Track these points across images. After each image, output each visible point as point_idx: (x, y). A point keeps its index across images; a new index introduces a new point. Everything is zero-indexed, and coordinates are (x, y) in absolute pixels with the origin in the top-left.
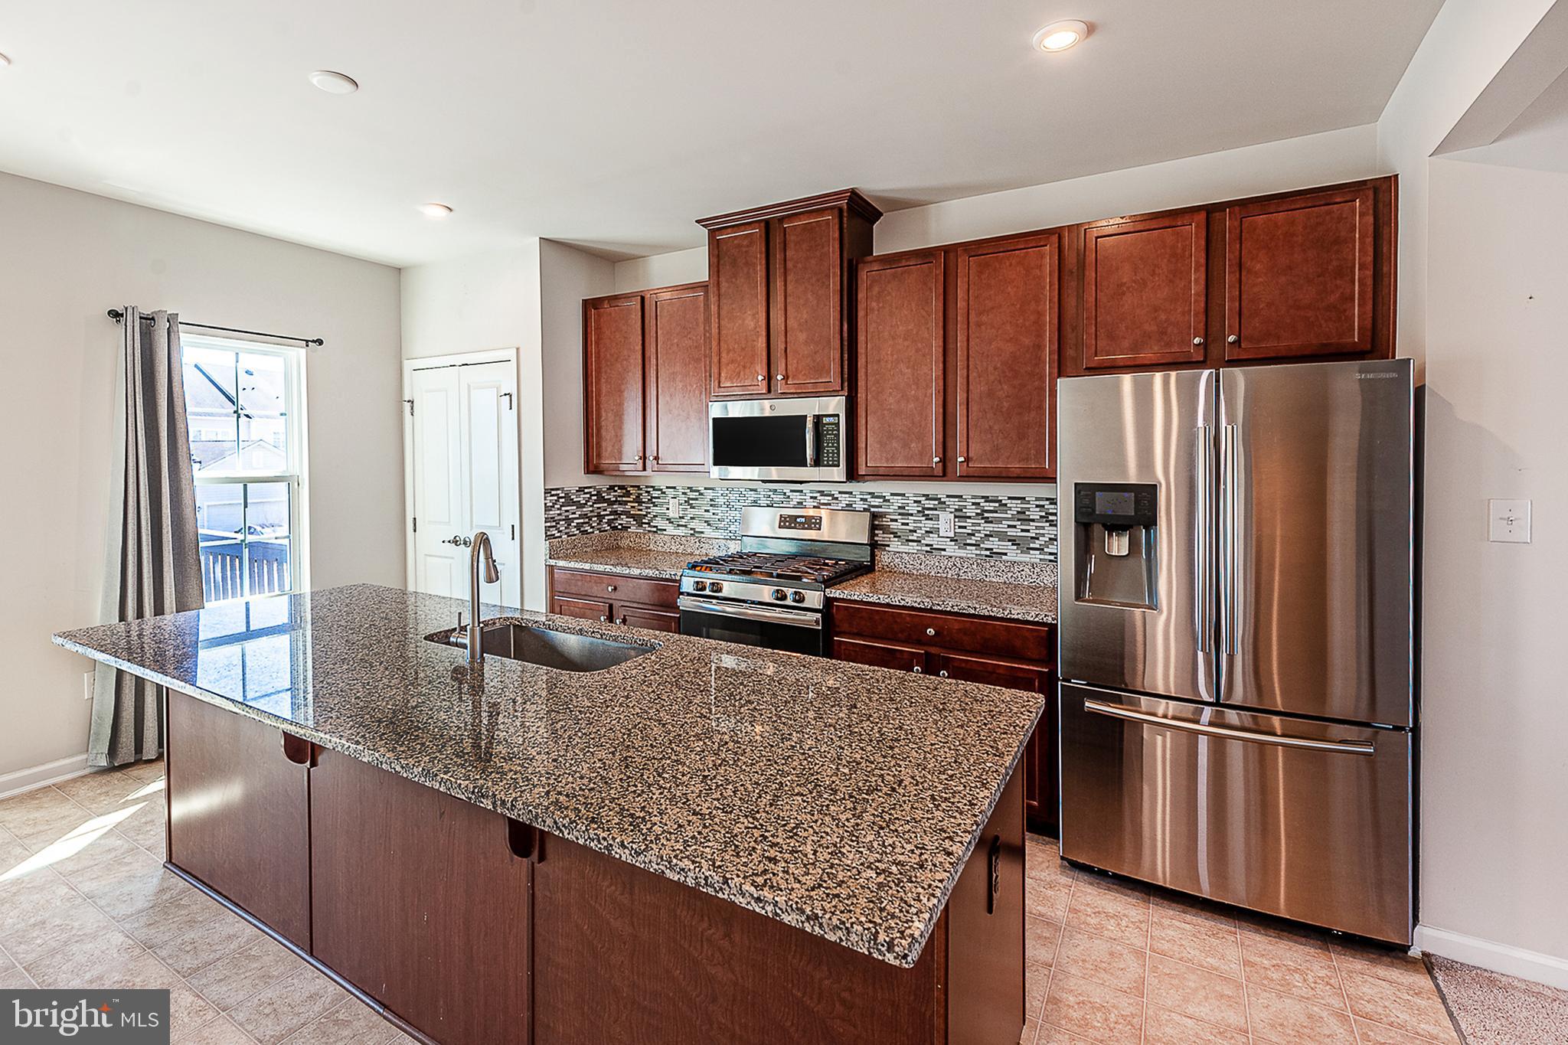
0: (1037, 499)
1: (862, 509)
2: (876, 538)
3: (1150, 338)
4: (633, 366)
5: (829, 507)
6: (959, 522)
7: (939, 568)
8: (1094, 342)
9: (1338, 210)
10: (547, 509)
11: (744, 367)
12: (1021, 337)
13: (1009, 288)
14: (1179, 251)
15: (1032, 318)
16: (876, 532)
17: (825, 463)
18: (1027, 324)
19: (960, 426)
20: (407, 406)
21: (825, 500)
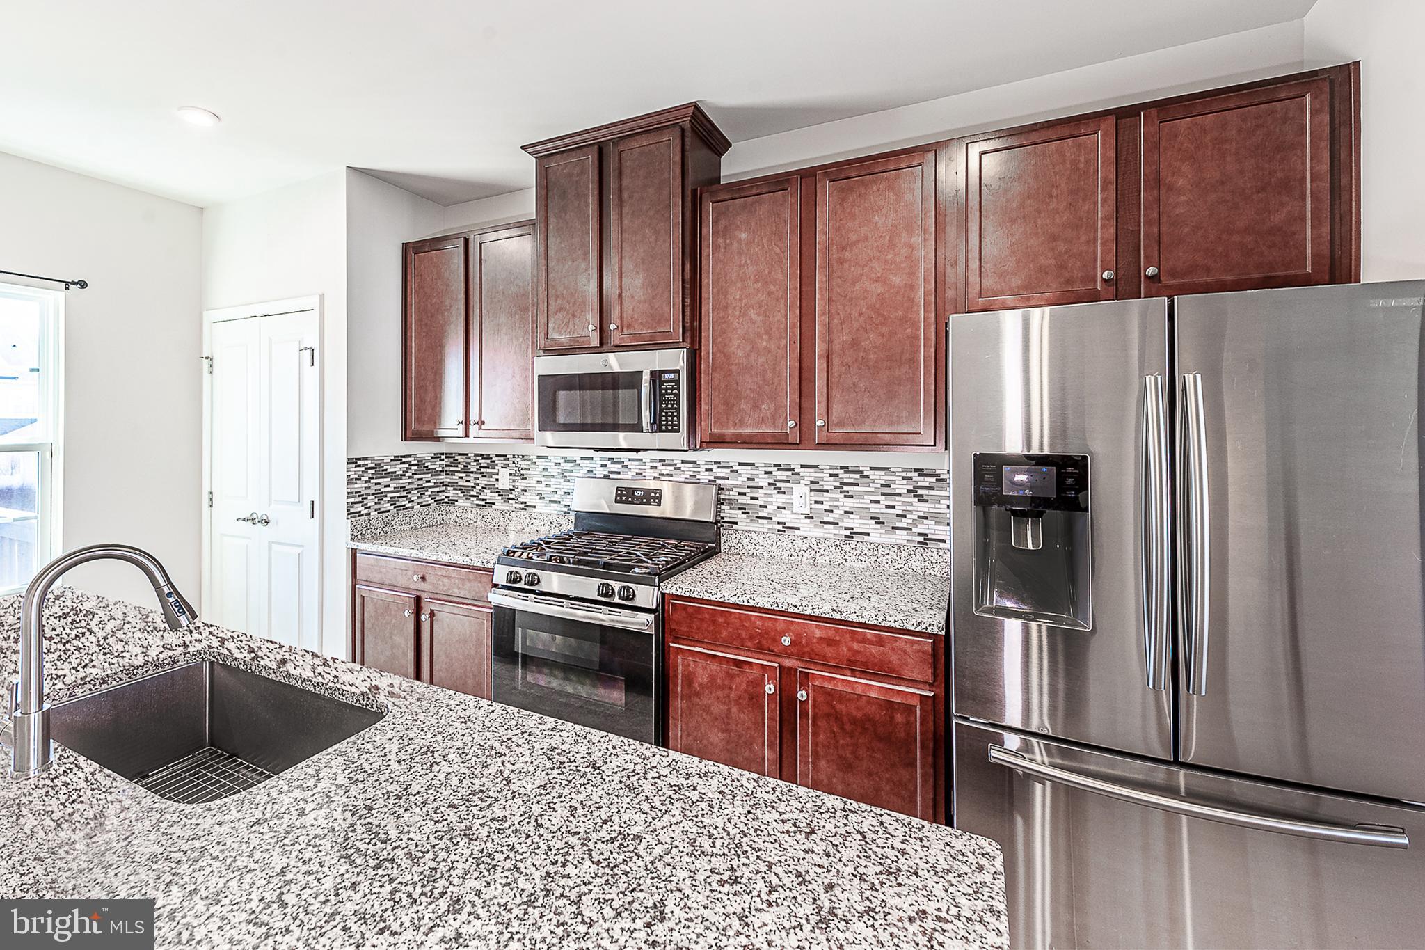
0: (904, 470)
1: (707, 481)
2: (722, 515)
3: (1047, 273)
4: (455, 318)
5: (671, 478)
6: (815, 496)
7: (792, 550)
8: (978, 280)
9: (1282, 109)
10: (350, 481)
11: (574, 316)
12: (891, 276)
13: (876, 218)
14: (1082, 166)
15: (904, 252)
16: (723, 507)
17: (664, 427)
18: (898, 260)
19: (820, 383)
20: (206, 363)
21: (667, 470)
